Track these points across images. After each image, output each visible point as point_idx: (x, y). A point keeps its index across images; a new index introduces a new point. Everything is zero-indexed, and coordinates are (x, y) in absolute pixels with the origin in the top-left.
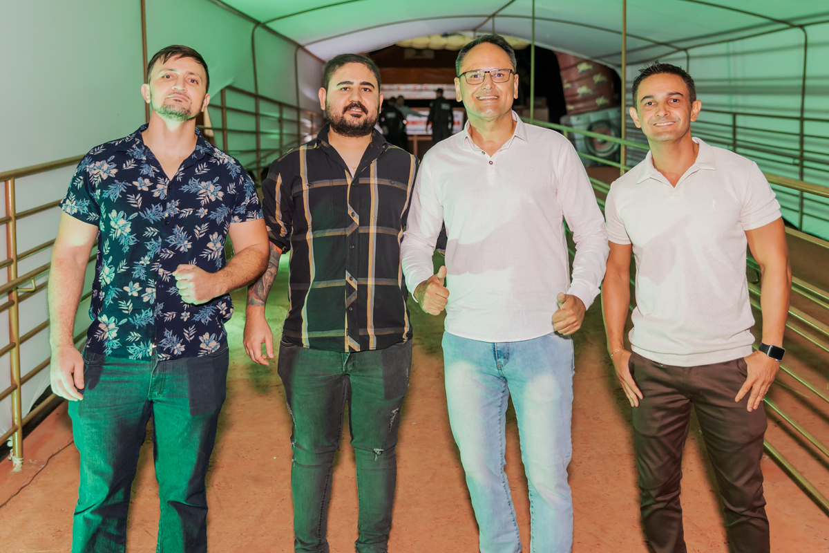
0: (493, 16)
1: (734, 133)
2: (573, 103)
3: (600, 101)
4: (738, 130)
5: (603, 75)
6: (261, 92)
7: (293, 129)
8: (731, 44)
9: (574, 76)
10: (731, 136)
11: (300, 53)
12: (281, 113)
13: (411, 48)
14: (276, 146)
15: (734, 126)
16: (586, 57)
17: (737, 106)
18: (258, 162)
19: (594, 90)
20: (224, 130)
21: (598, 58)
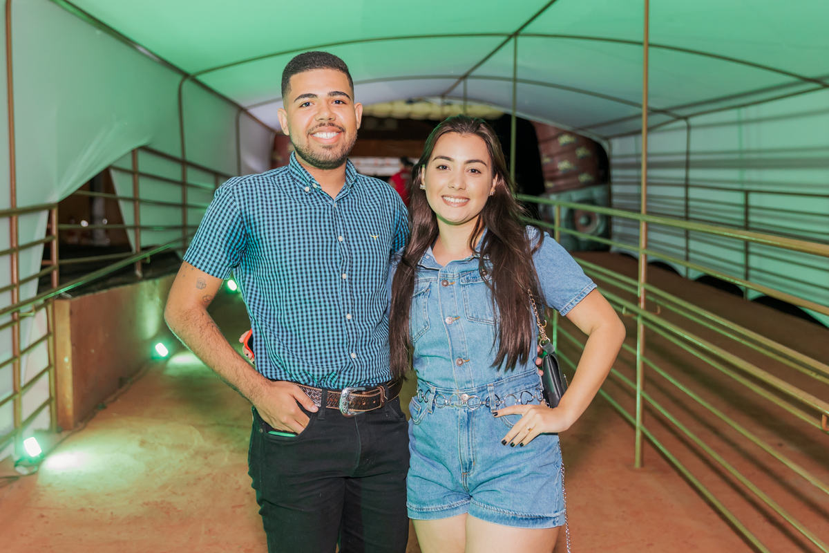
0: (465, 77)
1: (747, 214)
2: (553, 179)
3: (584, 178)
4: (752, 211)
5: (587, 148)
6: (189, 158)
8: (743, 110)
9: (554, 149)
10: (742, 217)
11: (243, 118)
13: (371, 117)
15: (747, 206)
16: (568, 128)
17: (750, 182)
19: (576, 166)
20: (135, 200)
21: (583, 129)
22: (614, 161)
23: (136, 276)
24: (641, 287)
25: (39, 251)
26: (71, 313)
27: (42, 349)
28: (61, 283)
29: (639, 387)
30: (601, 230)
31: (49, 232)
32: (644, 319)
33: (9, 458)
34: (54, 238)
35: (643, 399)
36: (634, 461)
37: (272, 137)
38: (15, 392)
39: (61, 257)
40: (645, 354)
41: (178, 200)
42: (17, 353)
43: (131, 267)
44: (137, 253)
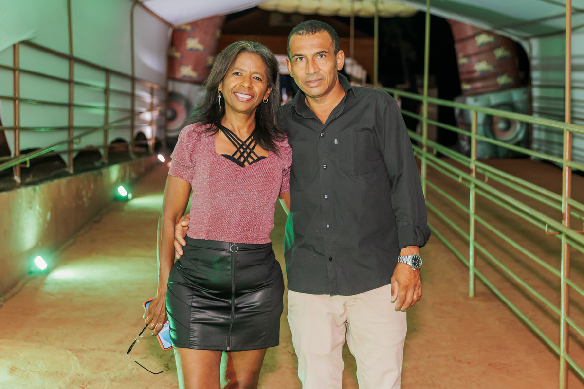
2: (470, 81)
3: (503, 80)
5: (506, 49)
6: (76, 54)
7: (126, 103)
9: (471, 49)
11: (138, 10)
12: (107, 81)
13: (276, 12)
14: (99, 123)
16: (485, 27)
18: (70, 142)
19: (495, 67)
20: (15, 99)
22: (534, 63)
23: (15, 182)
24: (565, 202)
29: (562, 313)
30: (521, 136)
32: (568, 237)
35: (567, 325)
37: (170, 31)
40: (569, 276)
41: (64, 99)
43: (9, 172)
44: (16, 158)
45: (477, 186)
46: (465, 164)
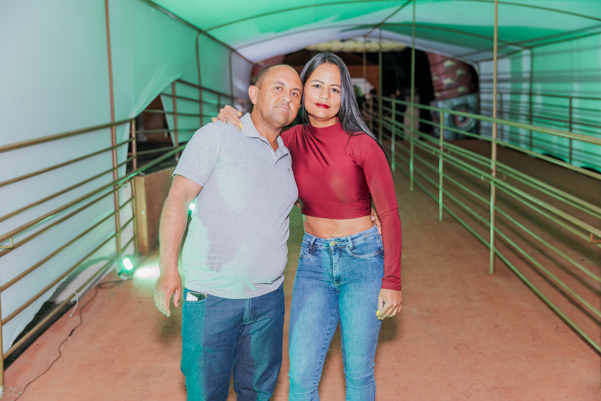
0: (380, 25)
1: (571, 113)
2: (440, 91)
3: (461, 89)
4: (574, 110)
5: (463, 69)
6: (203, 84)
9: (440, 70)
10: (568, 115)
11: (234, 55)
15: (571, 108)
16: (450, 56)
17: (573, 91)
19: (456, 81)
20: (174, 113)
21: (460, 56)
22: (482, 78)
24: (493, 163)
25: (126, 146)
26: (145, 185)
27: (129, 207)
28: (138, 167)
29: (492, 225)
30: (473, 125)
31: (131, 136)
32: (495, 183)
33: (114, 271)
34: (133, 139)
35: (495, 232)
36: (489, 270)
38: (117, 232)
39: (138, 150)
40: (495, 204)
41: (197, 112)
42: (117, 208)
44: (176, 148)
45: (444, 157)
46: (436, 143)
